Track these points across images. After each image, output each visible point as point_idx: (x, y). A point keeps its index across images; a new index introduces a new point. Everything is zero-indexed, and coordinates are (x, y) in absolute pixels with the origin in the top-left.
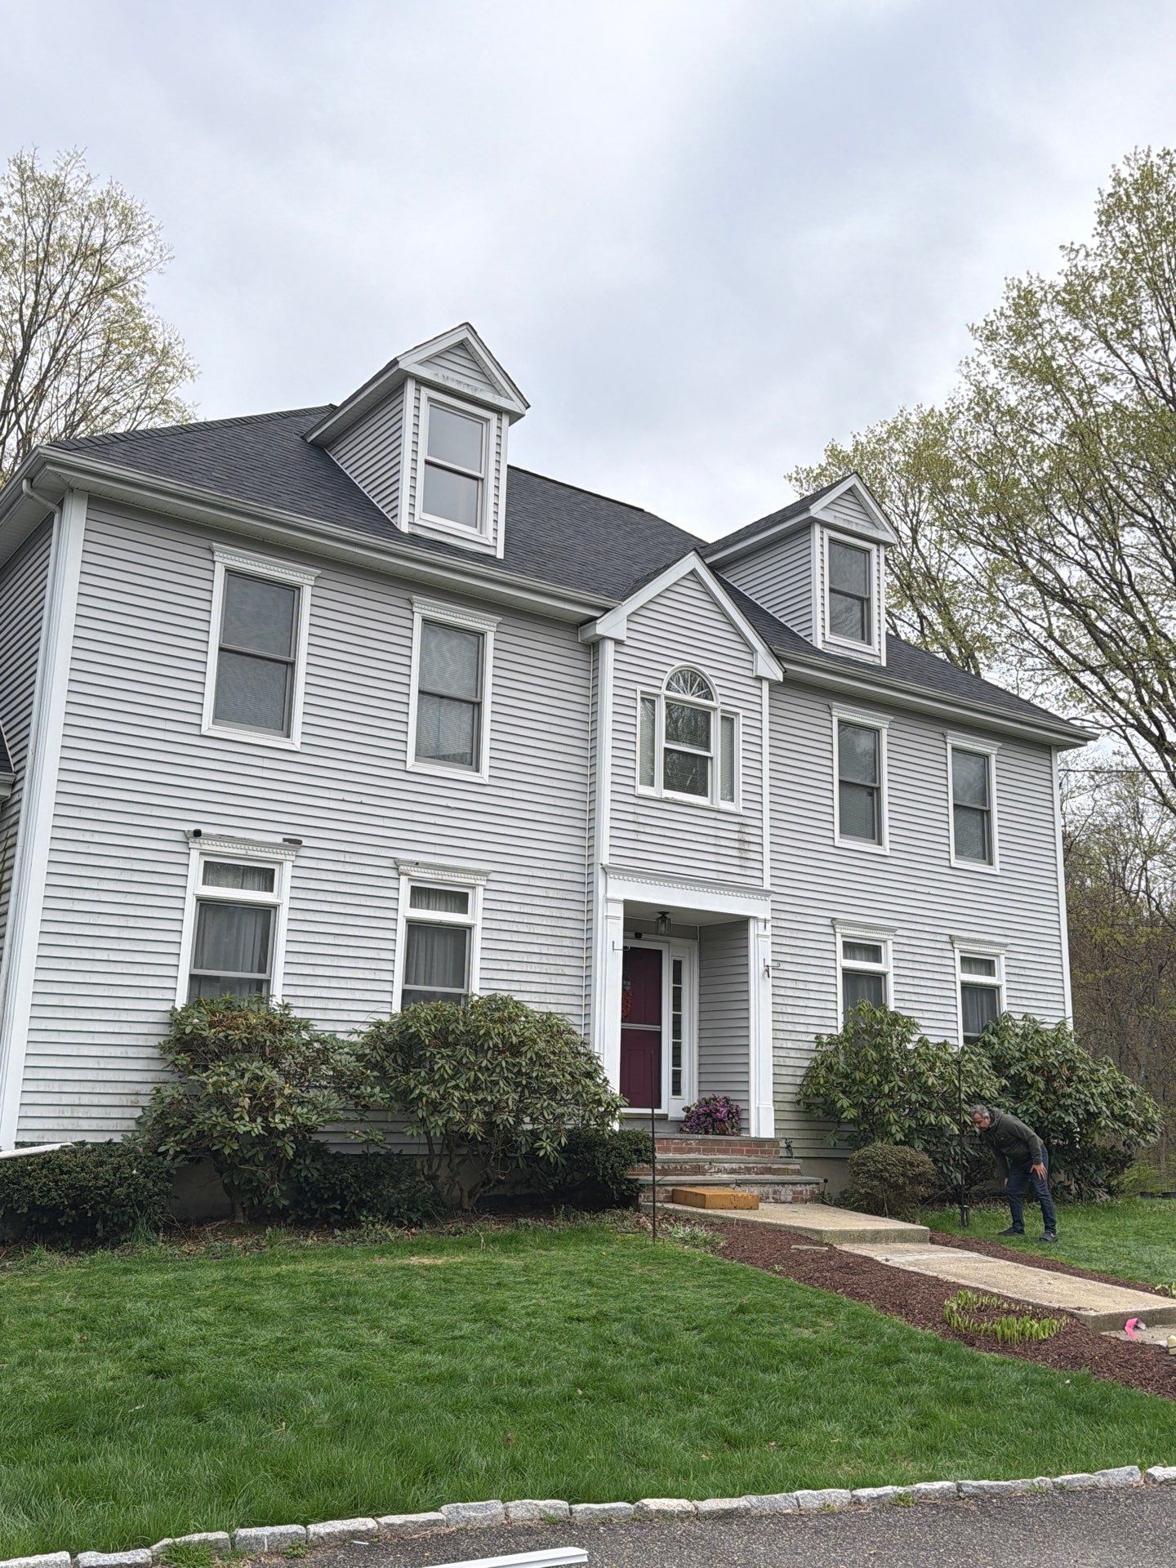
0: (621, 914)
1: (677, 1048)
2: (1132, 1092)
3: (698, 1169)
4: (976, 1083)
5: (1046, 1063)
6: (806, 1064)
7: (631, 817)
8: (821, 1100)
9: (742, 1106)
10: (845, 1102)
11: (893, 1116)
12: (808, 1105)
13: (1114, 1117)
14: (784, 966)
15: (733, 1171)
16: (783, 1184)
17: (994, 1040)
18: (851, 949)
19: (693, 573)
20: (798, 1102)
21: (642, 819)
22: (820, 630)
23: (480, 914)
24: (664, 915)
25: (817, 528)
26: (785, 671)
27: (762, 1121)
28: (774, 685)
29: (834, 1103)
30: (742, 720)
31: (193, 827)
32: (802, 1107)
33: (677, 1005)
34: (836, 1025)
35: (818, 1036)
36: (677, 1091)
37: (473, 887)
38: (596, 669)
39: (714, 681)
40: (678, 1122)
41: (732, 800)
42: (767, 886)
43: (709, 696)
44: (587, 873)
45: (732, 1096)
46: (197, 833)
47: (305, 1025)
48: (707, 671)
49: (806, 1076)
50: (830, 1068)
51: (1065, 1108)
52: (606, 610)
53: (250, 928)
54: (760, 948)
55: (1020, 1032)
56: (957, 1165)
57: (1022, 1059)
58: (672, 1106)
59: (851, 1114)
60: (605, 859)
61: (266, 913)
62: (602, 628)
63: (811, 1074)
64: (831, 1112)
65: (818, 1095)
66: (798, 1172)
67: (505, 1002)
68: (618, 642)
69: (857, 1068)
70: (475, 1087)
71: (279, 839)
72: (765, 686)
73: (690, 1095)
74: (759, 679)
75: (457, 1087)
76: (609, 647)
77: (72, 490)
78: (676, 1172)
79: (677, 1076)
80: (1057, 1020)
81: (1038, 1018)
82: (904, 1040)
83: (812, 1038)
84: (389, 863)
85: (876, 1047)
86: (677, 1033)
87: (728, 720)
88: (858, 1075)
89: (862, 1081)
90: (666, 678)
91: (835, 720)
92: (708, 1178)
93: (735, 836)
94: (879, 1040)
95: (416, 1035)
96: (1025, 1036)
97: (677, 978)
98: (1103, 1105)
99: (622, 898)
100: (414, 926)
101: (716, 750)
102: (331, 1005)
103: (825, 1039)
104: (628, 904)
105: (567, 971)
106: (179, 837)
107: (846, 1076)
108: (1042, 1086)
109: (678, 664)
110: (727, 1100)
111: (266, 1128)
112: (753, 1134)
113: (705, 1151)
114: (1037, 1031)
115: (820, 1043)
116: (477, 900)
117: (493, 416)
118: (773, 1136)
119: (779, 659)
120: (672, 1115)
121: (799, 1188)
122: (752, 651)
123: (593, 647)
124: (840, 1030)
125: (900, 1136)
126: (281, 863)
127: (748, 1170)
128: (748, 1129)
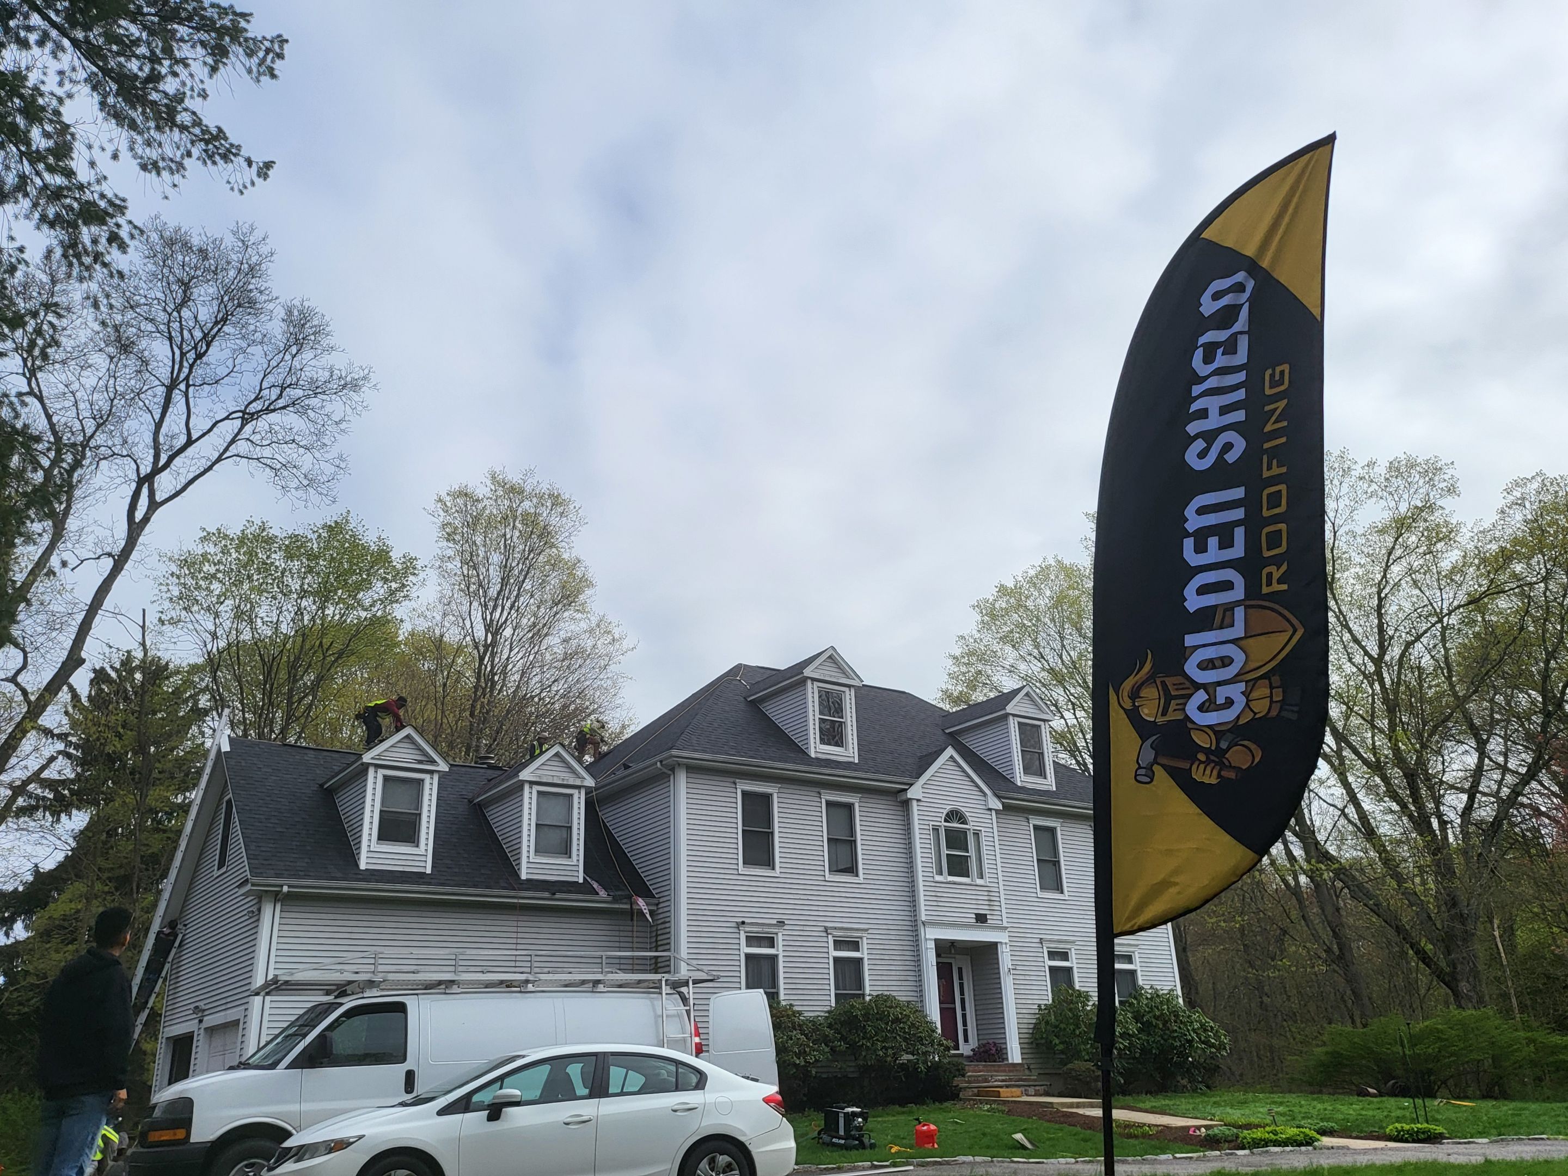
0: (933, 946)
1: (964, 1016)
2: (1211, 1027)
3: (986, 1081)
4: (1124, 1027)
5: (1162, 1014)
6: (1034, 1021)
7: (933, 894)
8: (1043, 1041)
9: (1004, 1046)
10: (1057, 1041)
11: (1082, 1047)
12: (1037, 1044)
13: (1203, 1042)
14: (1018, 968)
15: (1003, 1081)
16: (1029, 1086)
17: (1135, 1002)
18: (1052, 955)
19: (952, 757)
20: (1032, 1043)
21: (939, 894)
22: (1018, 775)
23: (866, 952)
24: (953, 943)
25: (1011, 718)
26: (1003, 804)
27: (1015, 1054)
28: (997, 811)
29: (1051, 1042)
30: (984, 834)
31: (740, 920)
32: (1034, 1045)
33: (962, 993)
34: (1047, 998)
35: (1039, 1006)
36: (966, 1040)
37: (861, 938)
38: (908, 815)
39: (967, 814)
40: (968, 1057)
41: (982, 878)
42: (1005, 924)
43: (965, 822)
44: (914, 926)
45: (997, 1041)
46: (743, 923)
47: (800, 1013)
48: (963, 809)
49: (1034, 1028)
50: (1047, 1023)
51: (1174, 1038)
52: (911, 785)
53: (765, 966)
54: (1006, 959)
55: (1149, 996)
56: (1121, 1074)
57: (1149, 1012)
58: (965, 1049)
59: (1061, 1047)
60: (924, 918)
61: (774, 958)
62: (911, 794)
63: (1036, 1027)
64: (1050, 1046)
65: (1042, 1038)
66: (1035, 1080)
67: (888, 996)
68: (918, 800)
69: (1061, 1022)
70: (885, 1039)
71: (774, 922)
72: (994, 813)
73: (973, 1043)
74: (990, 810)
75: (877, 1040)
76: (915, 803)
77: (679, 765)
78: (975, 1082)
79: (965, 1032)
80: (1169, 988)
81: (1159, 988)
82: (1085, 1005)
83: (1036, 1007)
84: (822, 929)
85: (1070, 1010)
86: (963, 1008)
87: (977, 834)
88: (1062, 1026)
89: (1065, 1029)
90: (944, 816)
91: (1031, 826)
92: (990, 1084)
93: (986, 898)
94: (1072, 1006)
95: (856, 1016)
96: (1151, 999)
97: (961, 978)
98: (1194, 1036)
99: (934, 937)
100: (836, 960)
101: (972, 852)
102: (805, 1003)
103: (1043, 1007)
104: (936, 940)
105: (909, 978)
106: (734, 925)
107: (1056, 1027)
108: (1161, 1026)
109: (949, 808)
110: (995, 1044)
111: (806, 1062)
112: (1010, 1061)
113: (988, 1071)
114: (1158, 996)
115: (1040, 1009)
116: (864, 945)
117: (846, 689)
118: (1020, 1061)
119: (999, 797)
120: (965, 1054)
121: (1037, 1088)
122: (985, 794)
123: (906, 804)
124: (1051, 1001)
125: (1087, 1057)
126: (777, 934)
127: (1010, 1080)
128: (1007, 1059)
